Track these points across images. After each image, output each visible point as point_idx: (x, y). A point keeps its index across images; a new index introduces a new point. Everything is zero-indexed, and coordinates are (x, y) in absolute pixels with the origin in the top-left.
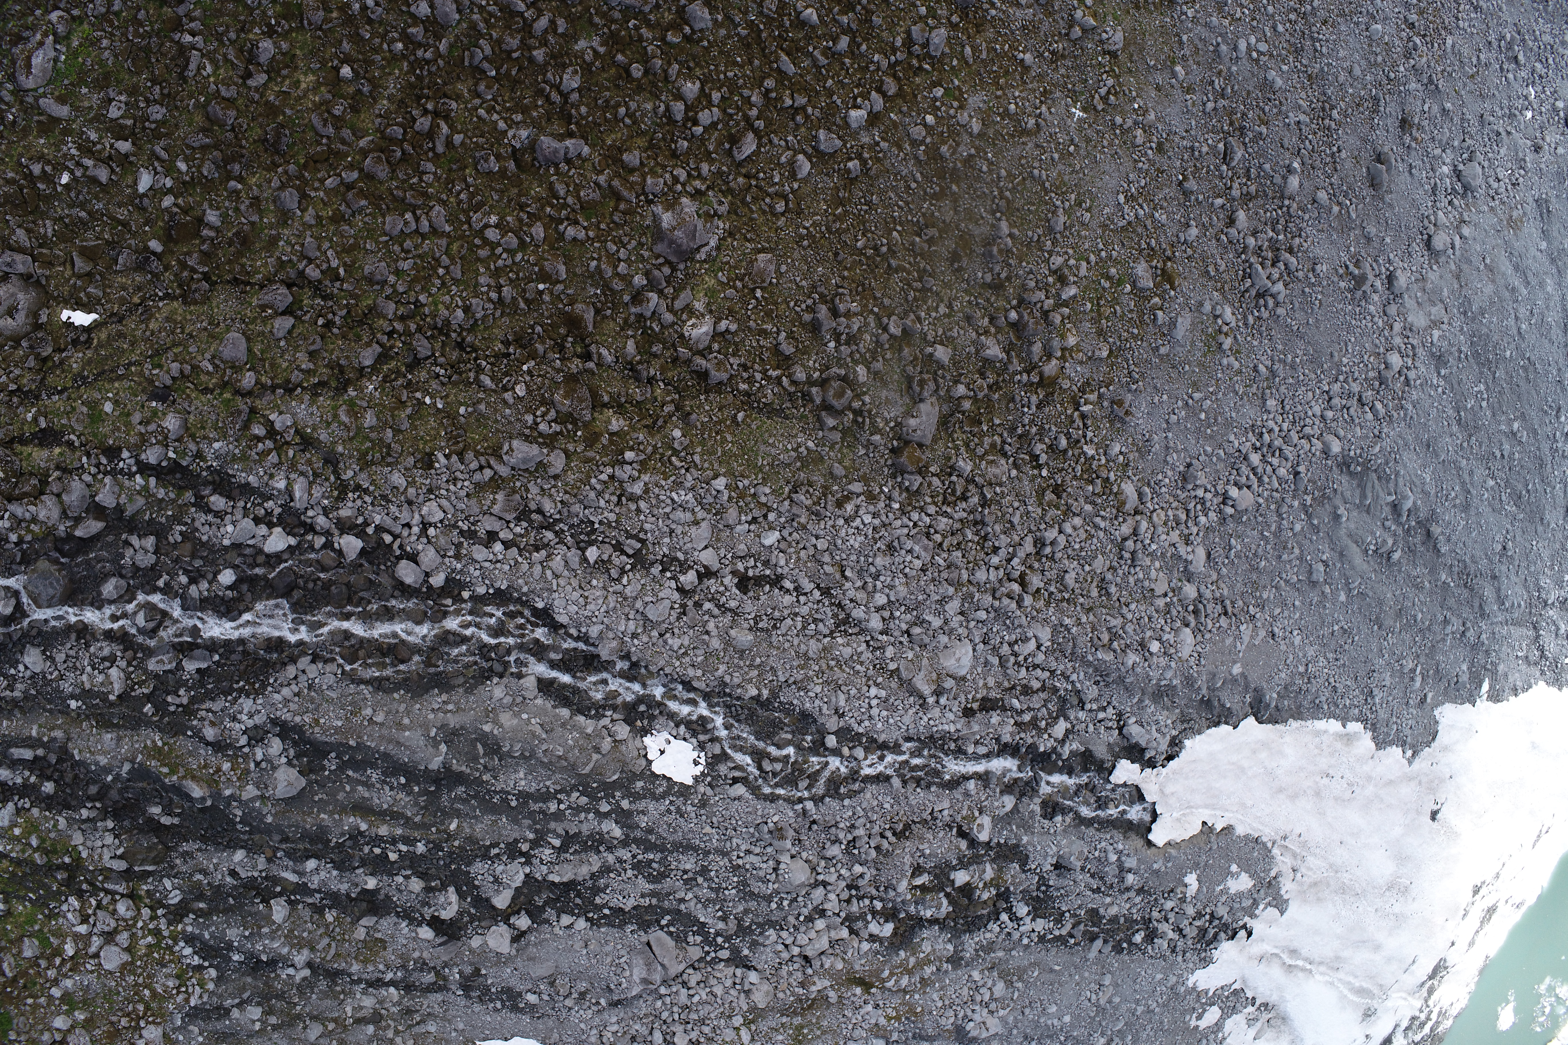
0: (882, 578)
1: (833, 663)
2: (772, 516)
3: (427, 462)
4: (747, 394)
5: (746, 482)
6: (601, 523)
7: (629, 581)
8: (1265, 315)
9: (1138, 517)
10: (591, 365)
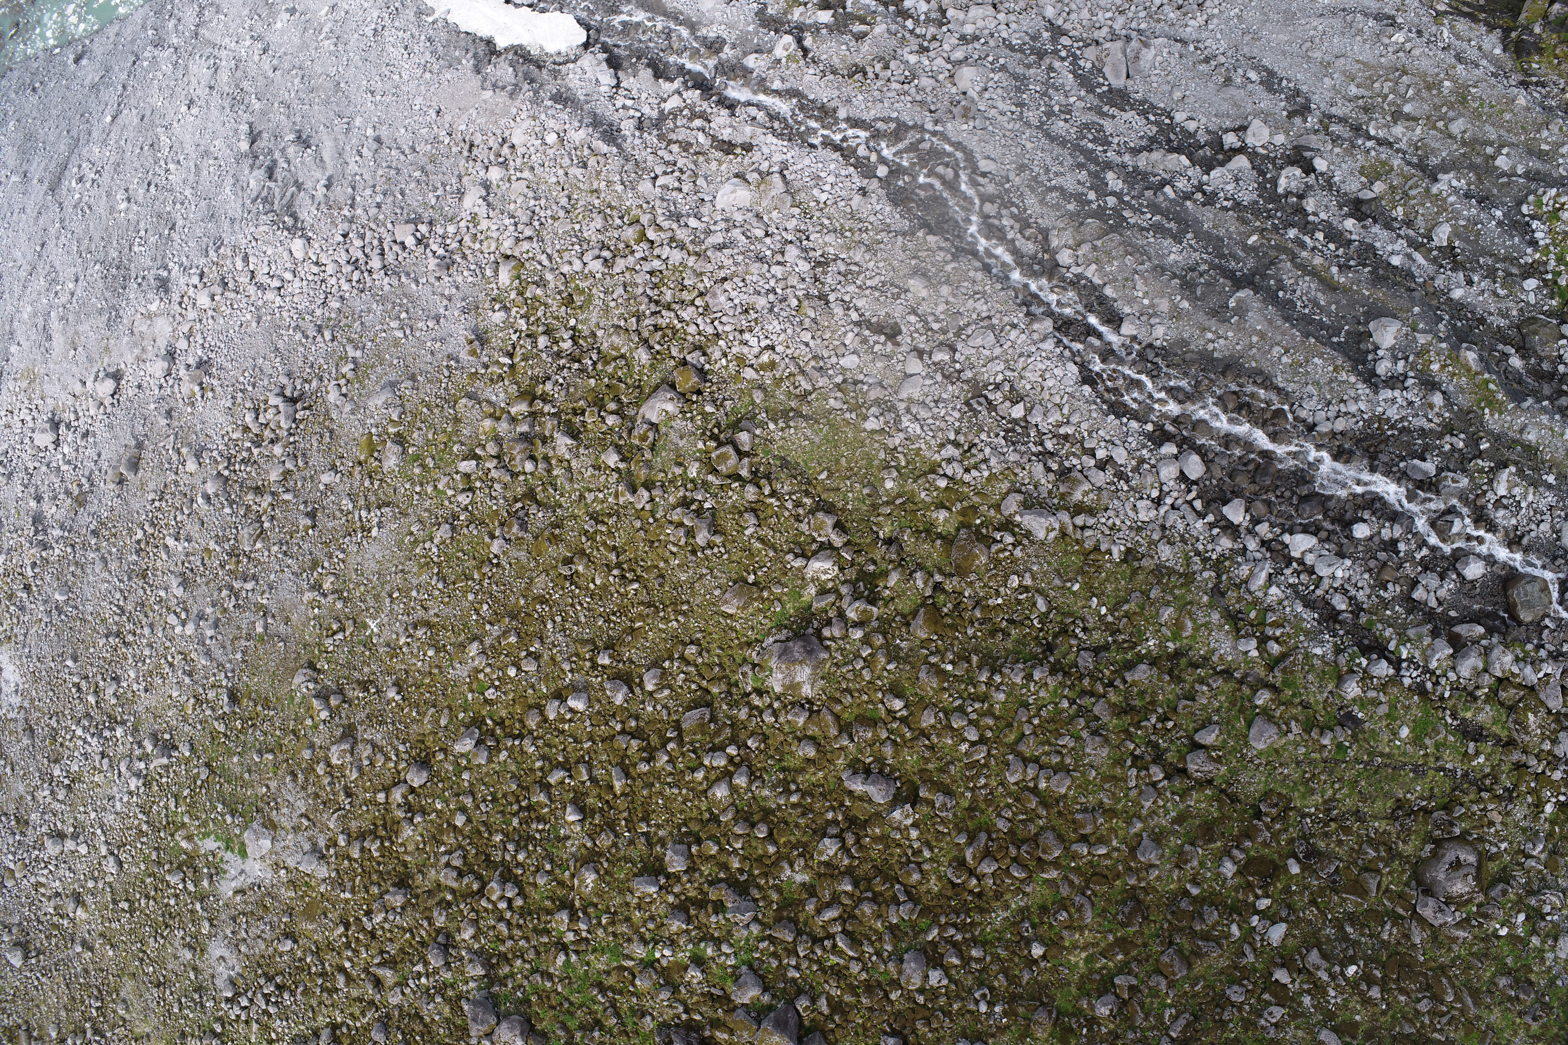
0: (767, 287)
1: (848, 234)
2: (839, 379)
3: (1130, 554)
4: (807, 494)
5: (847, 415)
6: (997, 435)
7: (996, 374)
8: (298, 383)
9: (509, 253)
10: (938, 578)
